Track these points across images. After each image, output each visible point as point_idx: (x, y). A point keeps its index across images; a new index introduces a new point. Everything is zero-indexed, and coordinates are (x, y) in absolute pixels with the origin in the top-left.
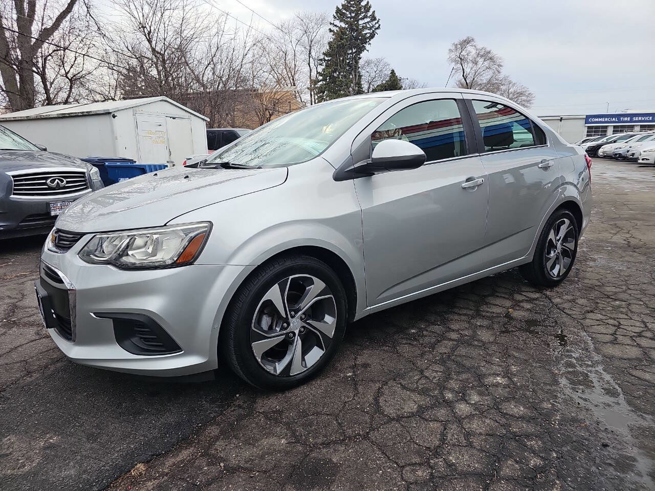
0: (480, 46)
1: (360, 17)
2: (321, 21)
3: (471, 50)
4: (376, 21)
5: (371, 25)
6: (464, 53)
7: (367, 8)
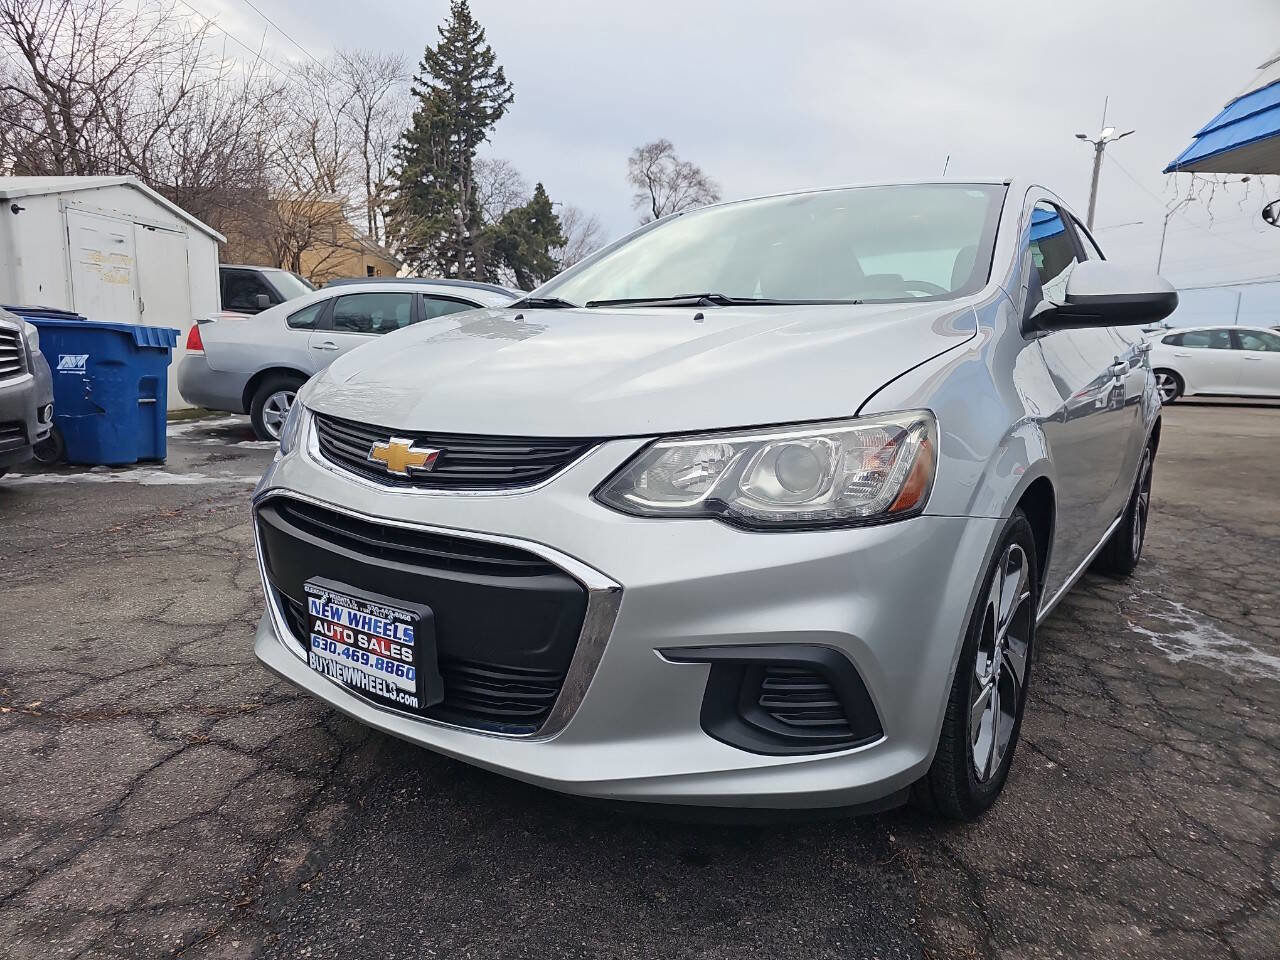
0: (682, 159)
1: (476, 73)
2: (391, 72)
3: (667, 165)
4: (506, 87)
5: (496, 94)
6: (654, 169)
7: (488, 58)
